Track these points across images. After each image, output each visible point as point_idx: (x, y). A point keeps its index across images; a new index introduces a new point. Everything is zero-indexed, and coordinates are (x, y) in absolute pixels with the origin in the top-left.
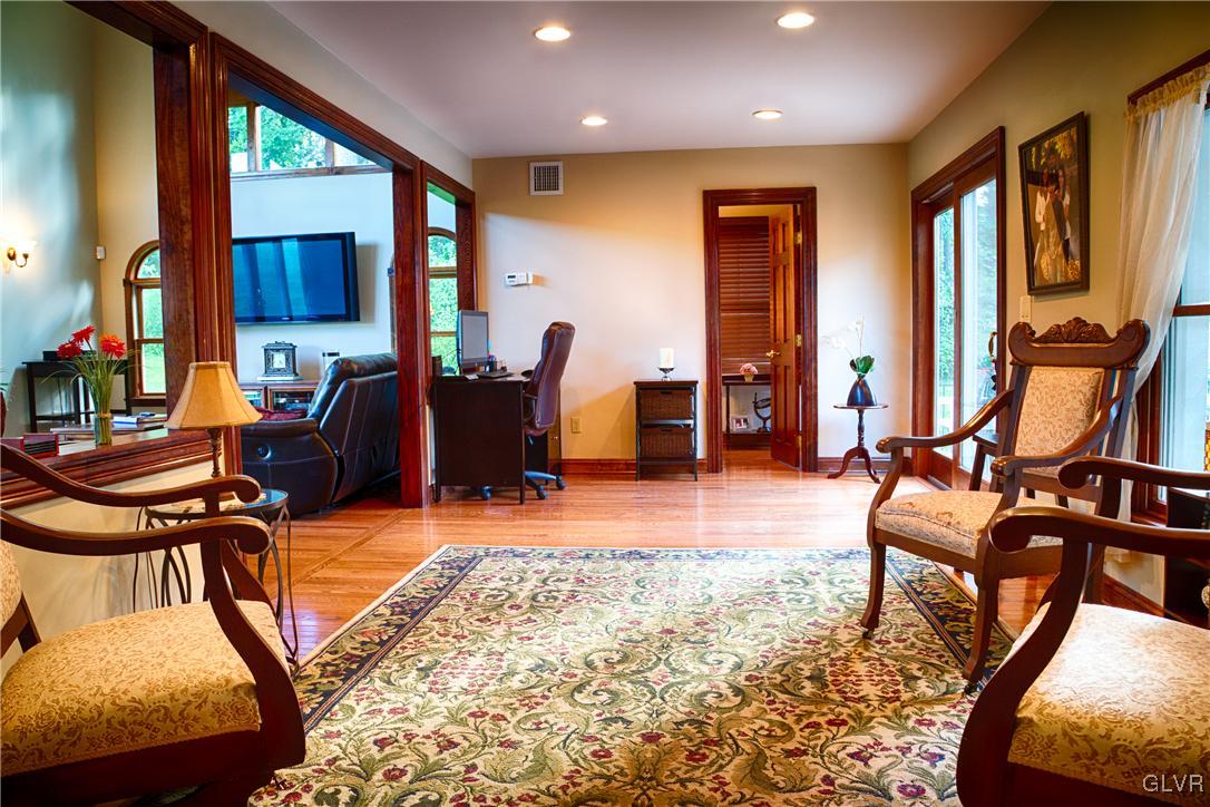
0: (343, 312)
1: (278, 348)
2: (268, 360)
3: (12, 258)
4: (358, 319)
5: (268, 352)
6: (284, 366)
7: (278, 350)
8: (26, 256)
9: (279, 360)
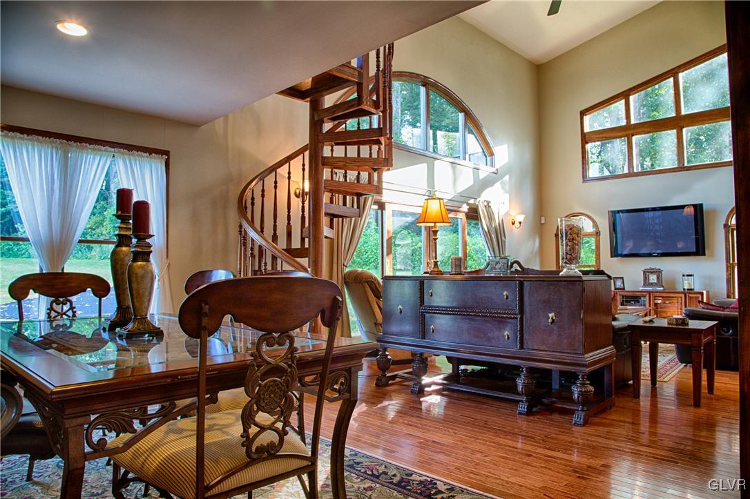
0: (694, 250)
1: (652, 271)
2: (646, 278)
3: (513, 223)
4: (704, 255)
5: (646, 273)
6: (656, 281)
7: (652, 273)
8: (520, 223)
9: (653, 278)
